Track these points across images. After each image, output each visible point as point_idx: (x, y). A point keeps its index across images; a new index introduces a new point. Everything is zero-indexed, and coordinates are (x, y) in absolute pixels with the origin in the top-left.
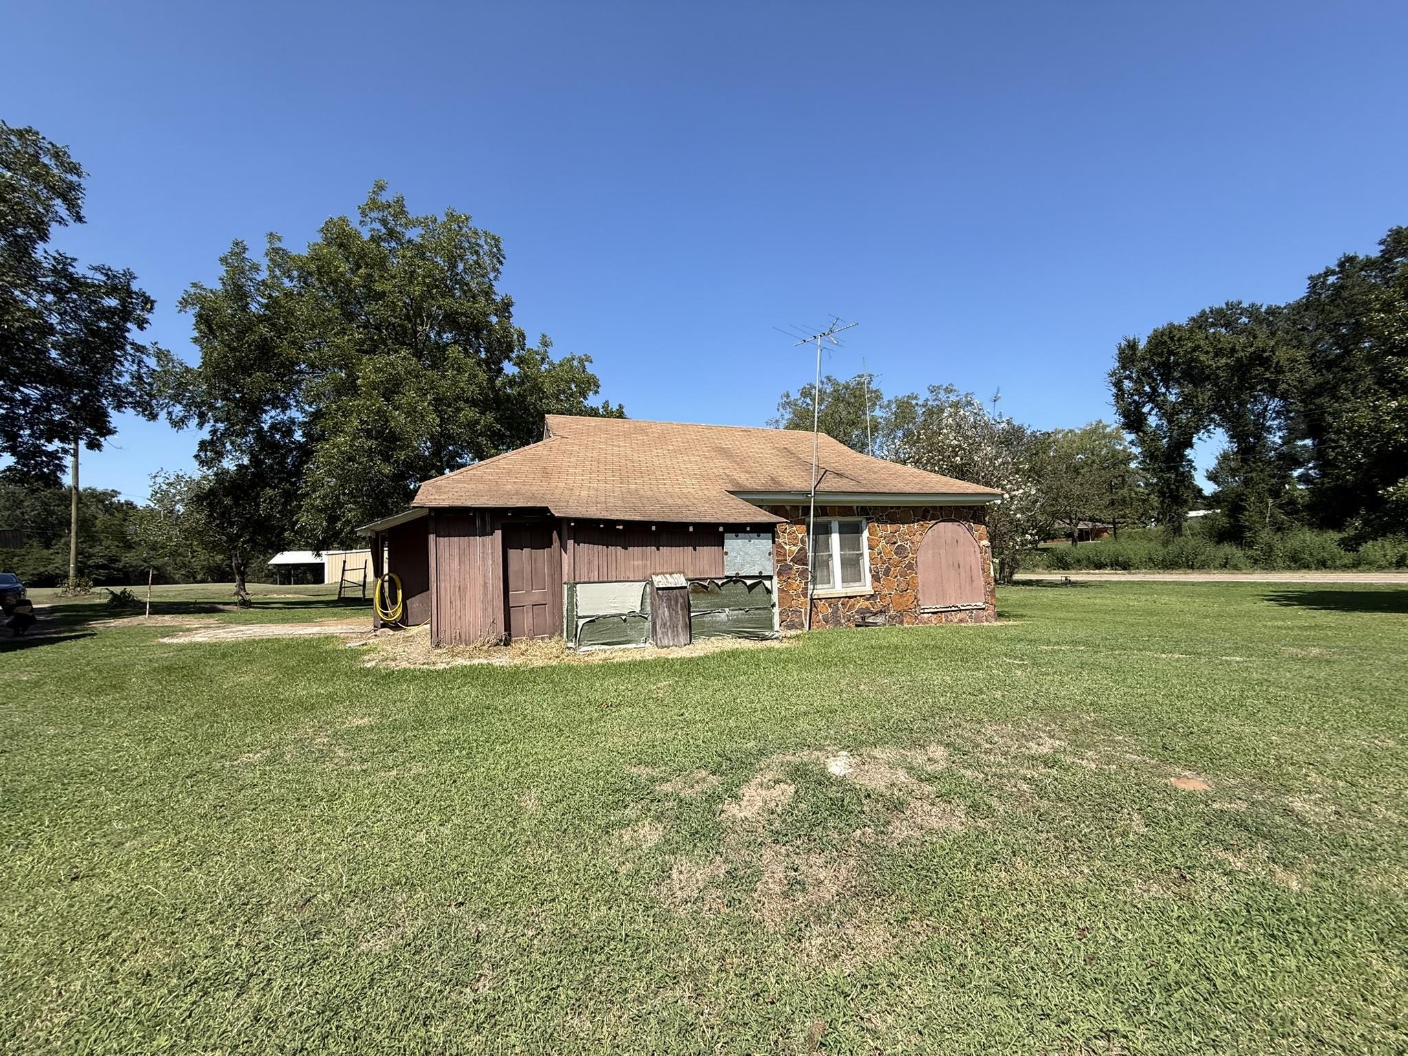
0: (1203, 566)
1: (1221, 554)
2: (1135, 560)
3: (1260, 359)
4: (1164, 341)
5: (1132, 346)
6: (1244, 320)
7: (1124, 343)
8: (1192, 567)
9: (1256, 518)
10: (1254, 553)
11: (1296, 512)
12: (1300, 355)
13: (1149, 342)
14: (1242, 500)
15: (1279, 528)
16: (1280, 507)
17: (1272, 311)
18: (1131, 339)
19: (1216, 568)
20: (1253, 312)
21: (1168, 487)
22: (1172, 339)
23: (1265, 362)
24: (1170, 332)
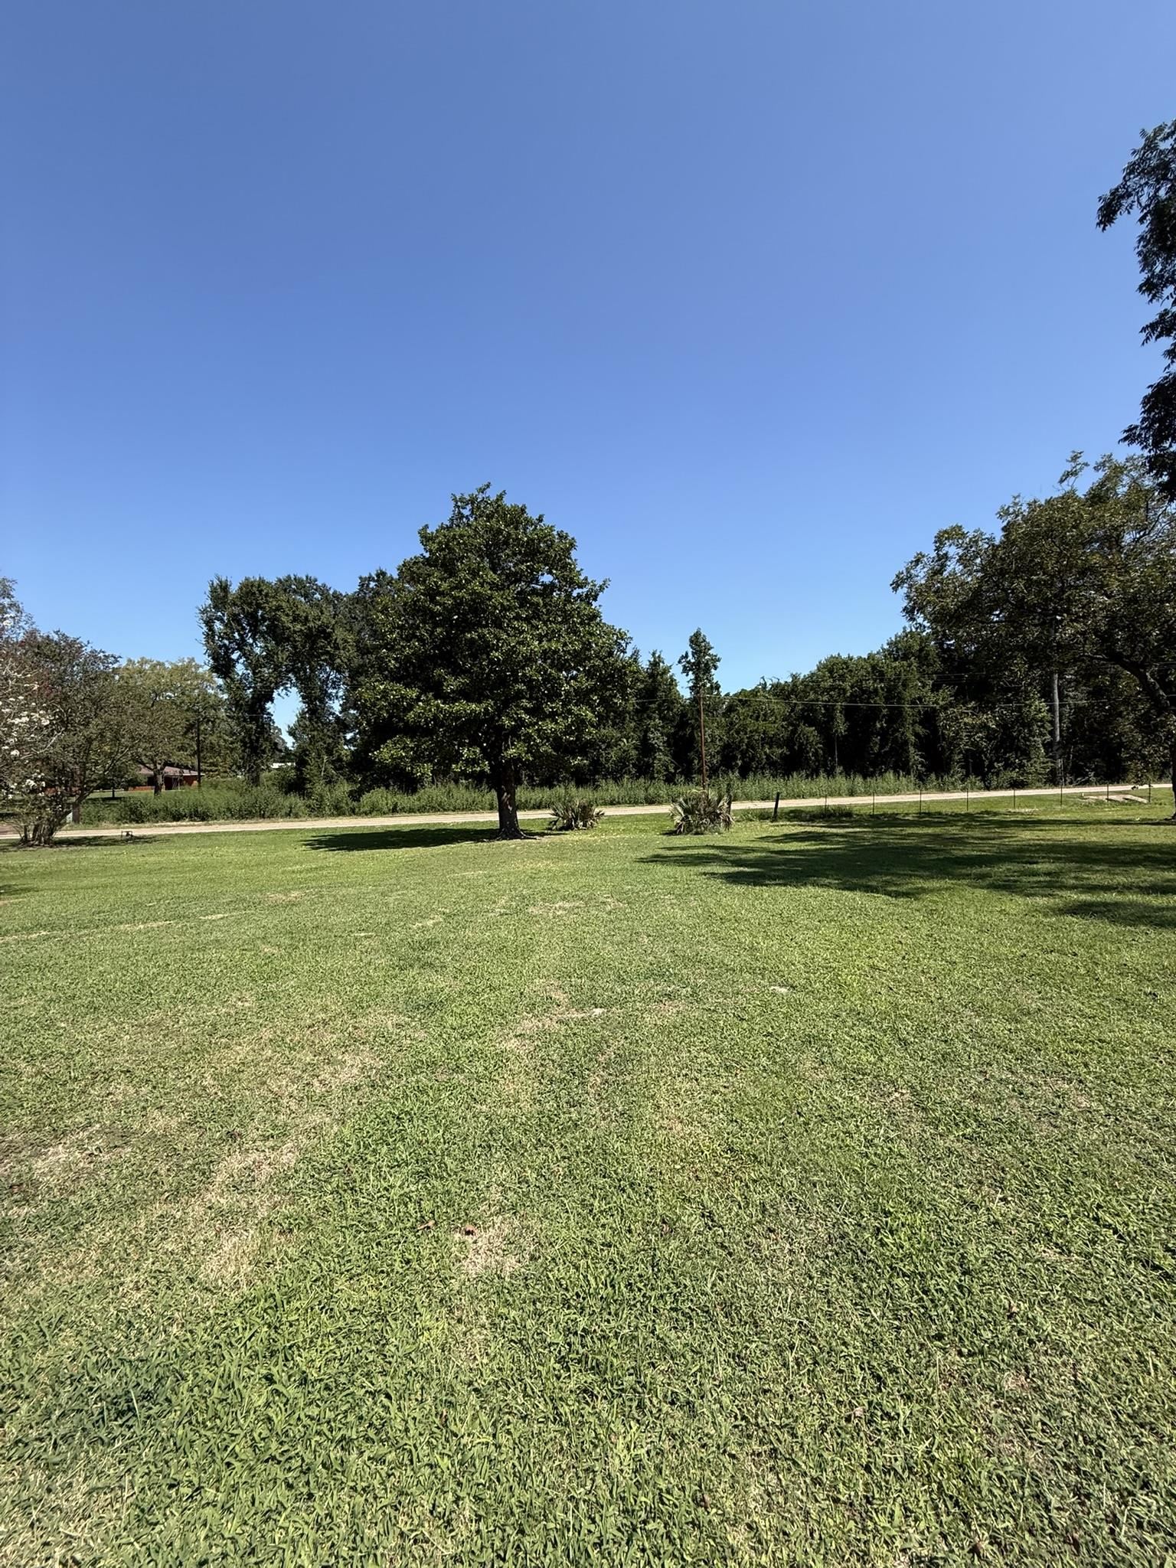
0: (272, 815)
1: (287, 803)
2: (215, 811)
3: (324, 633)
4: (252, 591)
5: (224, 587)
6: (317, 596)
7: (216, 582)
8: (263, 816)
9: (315, 772)
10: (310, 802)
11: (341, 768)
12: (350, 638)
13: (241, 589)
14: (306, 755)
15: (330, 781)
16: (333, 763)
17: (337, 596)
18: (223, 579)
19: (282, 817)
20: (323, 591)
21: (250, 738)
22: (260, 592)
23: (328, 636)
24: (259, 586)
